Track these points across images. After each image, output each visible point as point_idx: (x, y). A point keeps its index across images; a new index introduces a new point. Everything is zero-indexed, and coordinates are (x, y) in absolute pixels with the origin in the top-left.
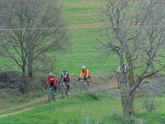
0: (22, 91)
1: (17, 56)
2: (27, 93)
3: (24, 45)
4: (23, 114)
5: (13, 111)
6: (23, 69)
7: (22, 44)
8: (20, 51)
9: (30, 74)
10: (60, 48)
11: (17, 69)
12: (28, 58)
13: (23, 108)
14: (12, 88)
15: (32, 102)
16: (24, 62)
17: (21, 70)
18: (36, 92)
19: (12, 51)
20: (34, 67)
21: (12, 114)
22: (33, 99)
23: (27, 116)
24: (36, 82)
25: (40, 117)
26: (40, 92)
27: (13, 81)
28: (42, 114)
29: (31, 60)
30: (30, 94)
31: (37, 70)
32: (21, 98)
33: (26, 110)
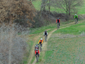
0: (67, 20)
1: (65, 8)
2: (68, 20)
3: (67, 4)
4: (67, 28)
5: (63, 27)
6: (67, 12)
7: (66, 4)
8: (66, 6)
9: (69, 14)
10: (80, 5)
11: (65, 12)
12: (69, 8)
13: (66, 26)
14: (63, 19)
15: (70, 24)
16: (67, 10)
17: (66, 13)
18: (71, 20)
19: (63, 6)
20: (70, 12)
21: (63, 28)
22: (70, 23)
23: (68, 29)
24: (71, 17)
25: (72, 29)
26: (72, 20)
27: (63, 17)
28: (73, 28)
29: (70, 9)
30: (69, 21)
31: (72, 13)
32: (66, 22)
33: (68, 26)
